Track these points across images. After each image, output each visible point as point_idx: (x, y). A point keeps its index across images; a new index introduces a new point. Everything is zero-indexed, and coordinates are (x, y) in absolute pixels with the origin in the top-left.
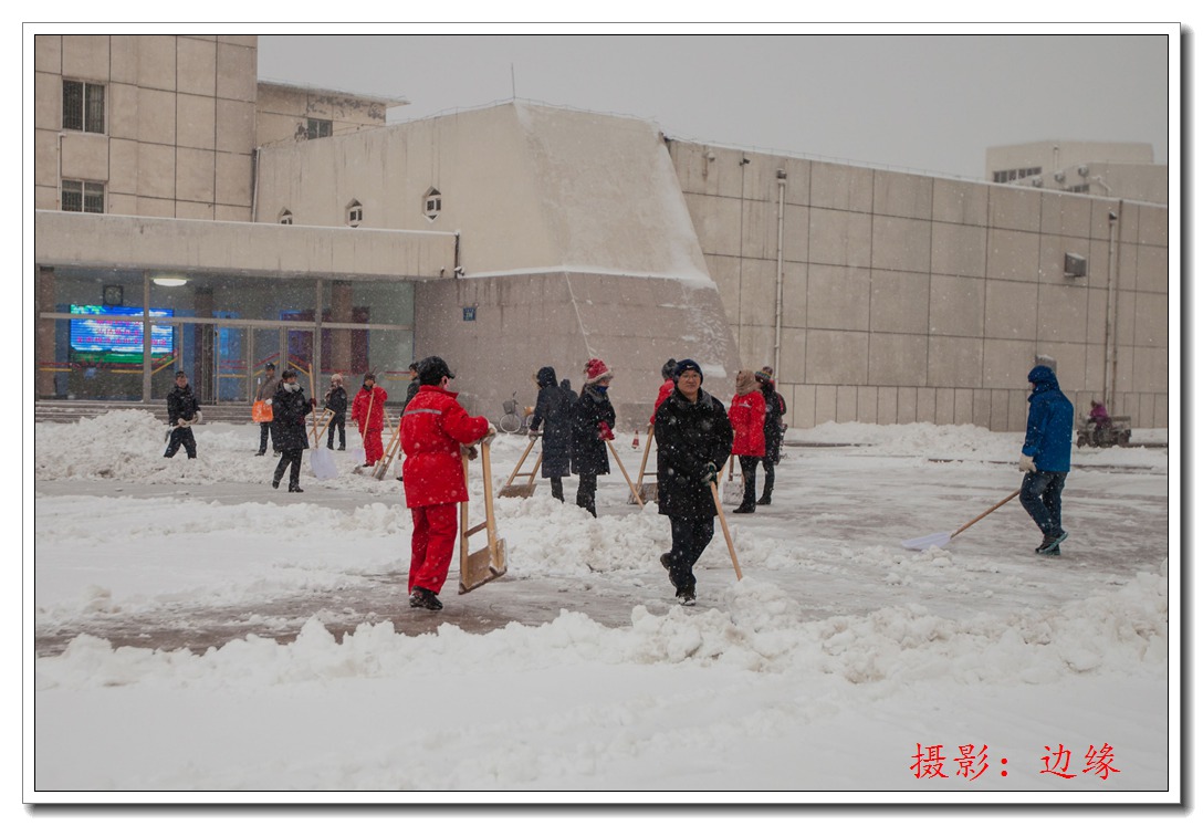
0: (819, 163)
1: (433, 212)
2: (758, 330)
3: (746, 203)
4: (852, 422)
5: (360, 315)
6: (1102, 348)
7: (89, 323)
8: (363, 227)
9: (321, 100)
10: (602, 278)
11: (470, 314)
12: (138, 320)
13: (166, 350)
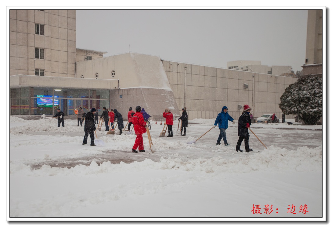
0: (193, 65)
1: (113, 75)
2: (181, 100)
3: (178, 73)
4: (201, 119)
5: (98, 97)
6: (251, 103)
7: (41, 99)
8: (99, 79)
9: (89, 52)
10: (148, 89)
11: (121, 96)
12: (51, 98)
13: (57, 104)
